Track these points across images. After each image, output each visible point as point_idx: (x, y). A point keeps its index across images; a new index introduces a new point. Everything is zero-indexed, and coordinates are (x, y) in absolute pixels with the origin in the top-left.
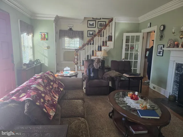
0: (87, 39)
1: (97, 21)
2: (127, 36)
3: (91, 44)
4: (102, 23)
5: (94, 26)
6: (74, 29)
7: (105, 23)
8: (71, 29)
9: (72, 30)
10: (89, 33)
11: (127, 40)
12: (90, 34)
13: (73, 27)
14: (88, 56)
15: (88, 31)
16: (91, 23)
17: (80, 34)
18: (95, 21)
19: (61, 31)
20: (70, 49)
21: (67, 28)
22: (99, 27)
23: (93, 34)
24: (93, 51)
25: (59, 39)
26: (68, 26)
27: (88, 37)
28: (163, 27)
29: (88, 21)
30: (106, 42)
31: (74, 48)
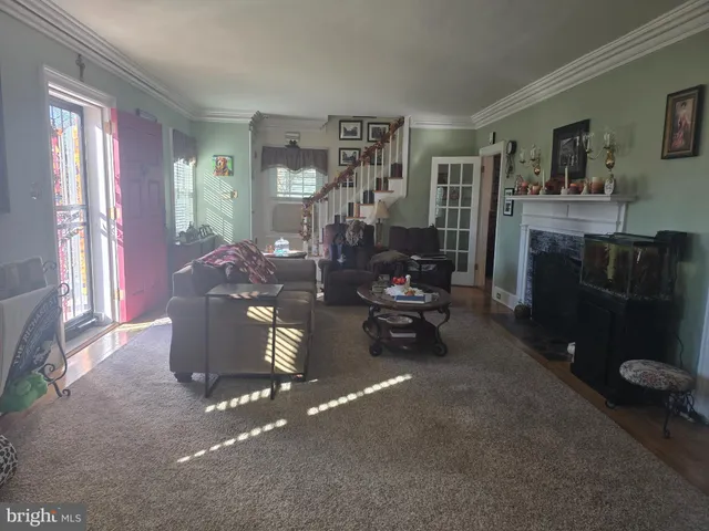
0: (336, 170)
1: (366, 121)
2: (440, 166)
3: (344, 186)
4: (382, 126)
5: (358, 136)
6: (302, 144)
7: (387, 126)
8: (293, 144)
9: (298, 147)
10: (345, 154)
11: (442, 179)
12: (345, 159)
13: (299, 138)
14: (337, 217)
15: (340, 149)
16: (350, 127)
17: (319, 159)
18: (361, 122)
19: (266, 150)
20: (290, 199)
21: (282, 142)
22: (371, 139)
23: (353, 158)
24: (351, 205)
25: (262, 170)
26: (287, 137)
27: (340, 165)
28: (510, 145)
29: (341, 121)
30: (386, 180)
31: (301, 196)
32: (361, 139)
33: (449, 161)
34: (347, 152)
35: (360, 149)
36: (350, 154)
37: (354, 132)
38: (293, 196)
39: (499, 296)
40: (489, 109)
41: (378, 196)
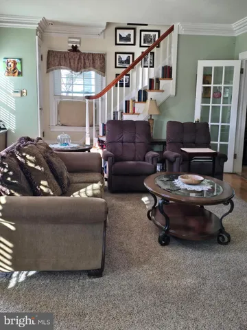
0: (112, 71)
1: (139, 28)
2: (205, 68)
3: (121, 85)
4: (152, 34)
5: (132, 42)
6: (83, 49)
7: (157, 33)
8: (75, 49)
9: (79, 51)
10: (120, 58)
11: (206, 79)
12: (121, 62)
13: (80, 43)
14: (115, 113)
15: (116, 53)
16: (124, 33)
17: (96, 62)
18: (134, 29)
19: (50, 53)
20: (73, 97)
21: (65, 47)
22: (142, 44)
23: (128, 61)
24: (127, 103)
25: (47, 72)
26: (69, 42)
27: (116, 67)
29: (116, 29)
30: (158, 81)
31: (82, 95)
32: (134, 44)
33: (213, 64)
34: (122, 56)
35: (133, 54)
36: (124, 57)
37: (128, 39)
38: (75, 95)
41: (151, 95)
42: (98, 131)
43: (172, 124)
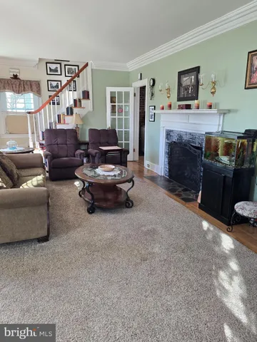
0: (46, 94)
1: (63, 64)
2: (111, 92)
3: (54, 104)
4: (73, 67)
5: (59, 73)
7: (77, 67)
8: (15, 77)
9: (19, 79)
10: (51, 84)
11: (113, 100)
12: (52, 87)
13: (19, 73)
14: (51, 124)
15: (48, 81)
16: (53, 66)
17: (34, 86)
18: (60, 64)
20: (16, 113)
21: (8, 75)
22: (67, 75)
23: (57, 86)
24: (59, 116)
26: (11, 72)
27: (49, 91)
28: (152, 81)
29: (47, 63)
30: (80, 101)
31: (24, 111)
32: (61, 75)
33: (116, 89)
34: (52, 82)
35: (60, 81)
36: (54, 84)
37: (56, 70)
38: (18, 111)
39: (148, 165)
40: (137, 59)
41: (75, 110)
42: (38, 136)
43: (92, 131)
